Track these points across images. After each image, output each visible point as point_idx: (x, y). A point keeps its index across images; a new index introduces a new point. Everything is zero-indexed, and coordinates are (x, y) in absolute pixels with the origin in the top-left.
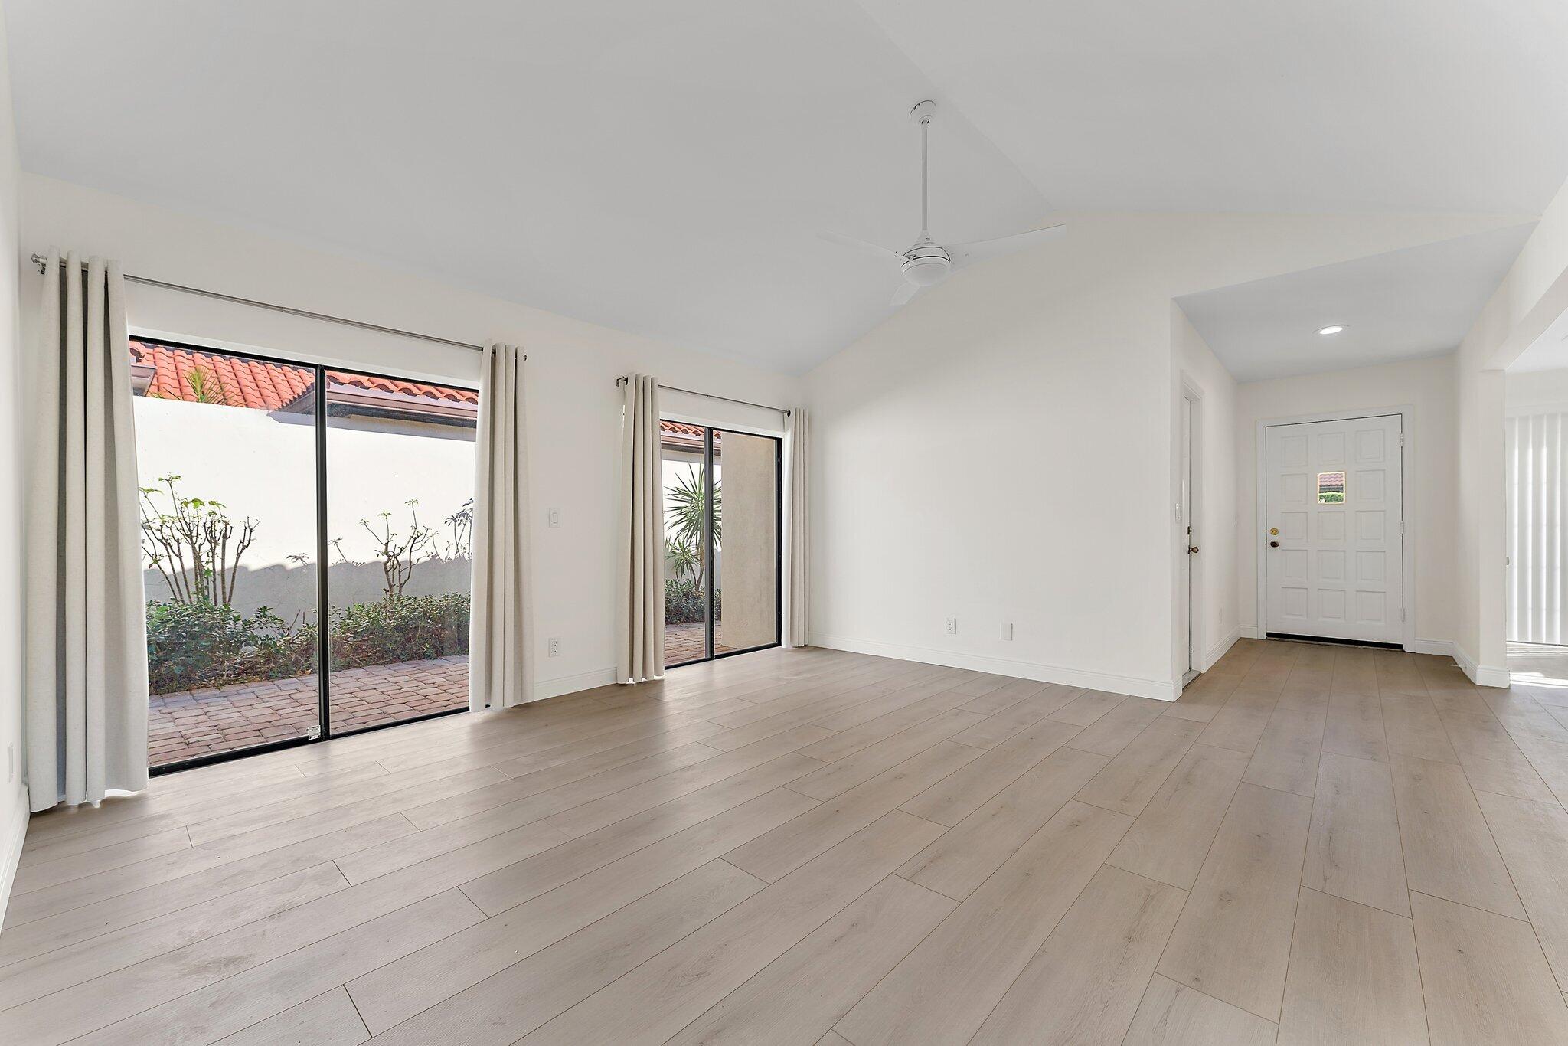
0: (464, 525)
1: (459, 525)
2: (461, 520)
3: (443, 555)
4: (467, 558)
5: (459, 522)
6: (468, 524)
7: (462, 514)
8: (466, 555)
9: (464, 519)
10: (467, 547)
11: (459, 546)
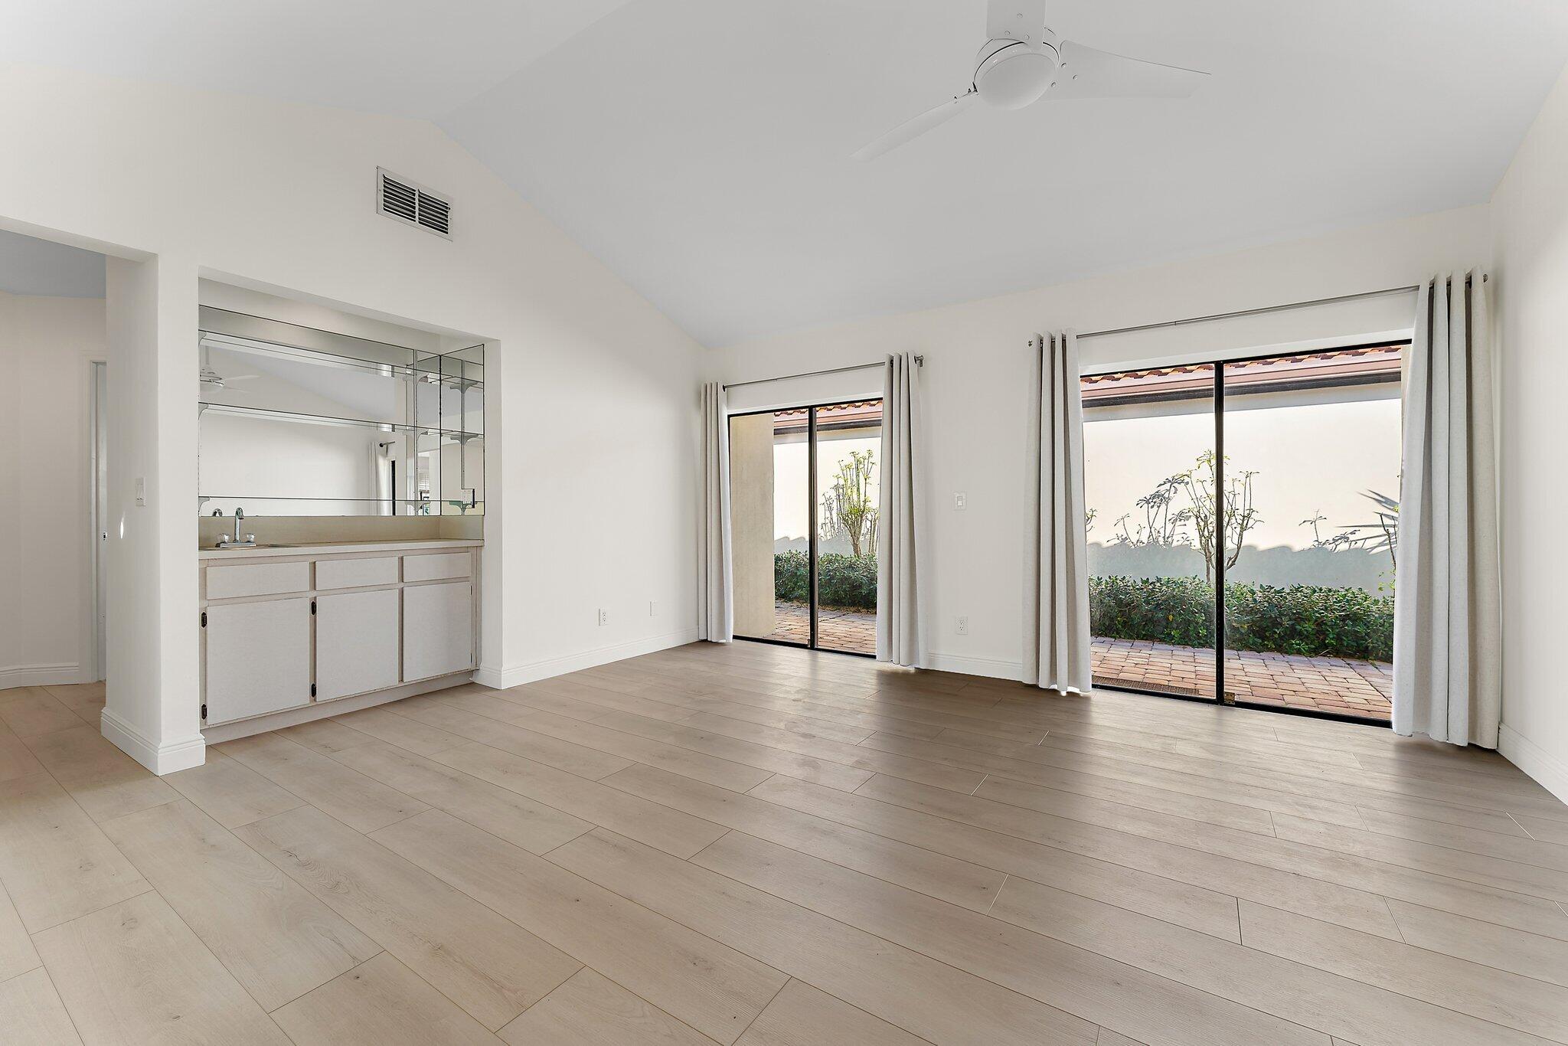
0: (1159, 507)
1: (1152, 507)
2: (1155, 502)
3: (1134, 538)
4: (1161, 543)
5: (1152, 504)
6: (1163, 506)
7: (1157, 495)
8: (1161, 540)
9: (1158, 500)
10: (1162, 531)
11: (1153, 529)
